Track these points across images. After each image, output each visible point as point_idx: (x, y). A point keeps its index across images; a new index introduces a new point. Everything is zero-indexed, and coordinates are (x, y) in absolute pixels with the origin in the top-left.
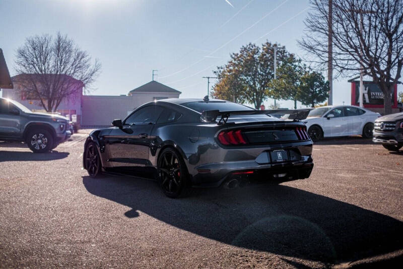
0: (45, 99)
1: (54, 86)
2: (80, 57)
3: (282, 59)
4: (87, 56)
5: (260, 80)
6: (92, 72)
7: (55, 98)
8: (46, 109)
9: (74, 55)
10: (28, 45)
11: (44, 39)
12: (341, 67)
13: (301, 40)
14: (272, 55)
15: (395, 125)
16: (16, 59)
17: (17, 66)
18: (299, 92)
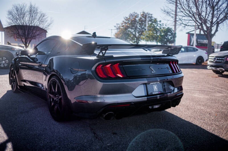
0: (23, 38)
1: (28, 31)
2: (42, 16)
3: (150, 21)
4: (46, 16)
5: (138, 32)
6: (48, 25)
7: (29, 38)
8: (24, 44)
9: (39, 15)
10: (14, 9)
11: (22, 5)
12: (184, 24)
13: (163, 8)
14: (145, 18)
15: (223, 59)
16: (7, 16)
17: (8, 19)
18: (160, 38)
